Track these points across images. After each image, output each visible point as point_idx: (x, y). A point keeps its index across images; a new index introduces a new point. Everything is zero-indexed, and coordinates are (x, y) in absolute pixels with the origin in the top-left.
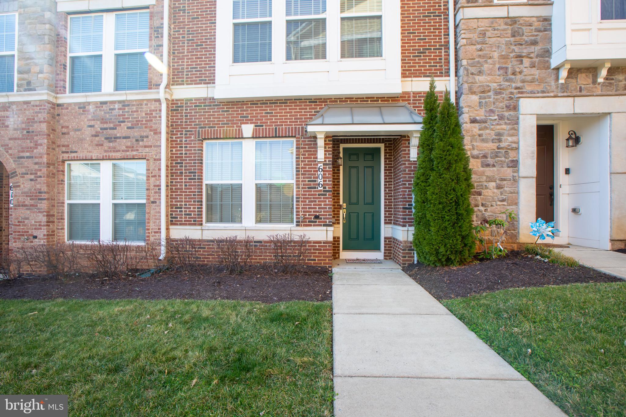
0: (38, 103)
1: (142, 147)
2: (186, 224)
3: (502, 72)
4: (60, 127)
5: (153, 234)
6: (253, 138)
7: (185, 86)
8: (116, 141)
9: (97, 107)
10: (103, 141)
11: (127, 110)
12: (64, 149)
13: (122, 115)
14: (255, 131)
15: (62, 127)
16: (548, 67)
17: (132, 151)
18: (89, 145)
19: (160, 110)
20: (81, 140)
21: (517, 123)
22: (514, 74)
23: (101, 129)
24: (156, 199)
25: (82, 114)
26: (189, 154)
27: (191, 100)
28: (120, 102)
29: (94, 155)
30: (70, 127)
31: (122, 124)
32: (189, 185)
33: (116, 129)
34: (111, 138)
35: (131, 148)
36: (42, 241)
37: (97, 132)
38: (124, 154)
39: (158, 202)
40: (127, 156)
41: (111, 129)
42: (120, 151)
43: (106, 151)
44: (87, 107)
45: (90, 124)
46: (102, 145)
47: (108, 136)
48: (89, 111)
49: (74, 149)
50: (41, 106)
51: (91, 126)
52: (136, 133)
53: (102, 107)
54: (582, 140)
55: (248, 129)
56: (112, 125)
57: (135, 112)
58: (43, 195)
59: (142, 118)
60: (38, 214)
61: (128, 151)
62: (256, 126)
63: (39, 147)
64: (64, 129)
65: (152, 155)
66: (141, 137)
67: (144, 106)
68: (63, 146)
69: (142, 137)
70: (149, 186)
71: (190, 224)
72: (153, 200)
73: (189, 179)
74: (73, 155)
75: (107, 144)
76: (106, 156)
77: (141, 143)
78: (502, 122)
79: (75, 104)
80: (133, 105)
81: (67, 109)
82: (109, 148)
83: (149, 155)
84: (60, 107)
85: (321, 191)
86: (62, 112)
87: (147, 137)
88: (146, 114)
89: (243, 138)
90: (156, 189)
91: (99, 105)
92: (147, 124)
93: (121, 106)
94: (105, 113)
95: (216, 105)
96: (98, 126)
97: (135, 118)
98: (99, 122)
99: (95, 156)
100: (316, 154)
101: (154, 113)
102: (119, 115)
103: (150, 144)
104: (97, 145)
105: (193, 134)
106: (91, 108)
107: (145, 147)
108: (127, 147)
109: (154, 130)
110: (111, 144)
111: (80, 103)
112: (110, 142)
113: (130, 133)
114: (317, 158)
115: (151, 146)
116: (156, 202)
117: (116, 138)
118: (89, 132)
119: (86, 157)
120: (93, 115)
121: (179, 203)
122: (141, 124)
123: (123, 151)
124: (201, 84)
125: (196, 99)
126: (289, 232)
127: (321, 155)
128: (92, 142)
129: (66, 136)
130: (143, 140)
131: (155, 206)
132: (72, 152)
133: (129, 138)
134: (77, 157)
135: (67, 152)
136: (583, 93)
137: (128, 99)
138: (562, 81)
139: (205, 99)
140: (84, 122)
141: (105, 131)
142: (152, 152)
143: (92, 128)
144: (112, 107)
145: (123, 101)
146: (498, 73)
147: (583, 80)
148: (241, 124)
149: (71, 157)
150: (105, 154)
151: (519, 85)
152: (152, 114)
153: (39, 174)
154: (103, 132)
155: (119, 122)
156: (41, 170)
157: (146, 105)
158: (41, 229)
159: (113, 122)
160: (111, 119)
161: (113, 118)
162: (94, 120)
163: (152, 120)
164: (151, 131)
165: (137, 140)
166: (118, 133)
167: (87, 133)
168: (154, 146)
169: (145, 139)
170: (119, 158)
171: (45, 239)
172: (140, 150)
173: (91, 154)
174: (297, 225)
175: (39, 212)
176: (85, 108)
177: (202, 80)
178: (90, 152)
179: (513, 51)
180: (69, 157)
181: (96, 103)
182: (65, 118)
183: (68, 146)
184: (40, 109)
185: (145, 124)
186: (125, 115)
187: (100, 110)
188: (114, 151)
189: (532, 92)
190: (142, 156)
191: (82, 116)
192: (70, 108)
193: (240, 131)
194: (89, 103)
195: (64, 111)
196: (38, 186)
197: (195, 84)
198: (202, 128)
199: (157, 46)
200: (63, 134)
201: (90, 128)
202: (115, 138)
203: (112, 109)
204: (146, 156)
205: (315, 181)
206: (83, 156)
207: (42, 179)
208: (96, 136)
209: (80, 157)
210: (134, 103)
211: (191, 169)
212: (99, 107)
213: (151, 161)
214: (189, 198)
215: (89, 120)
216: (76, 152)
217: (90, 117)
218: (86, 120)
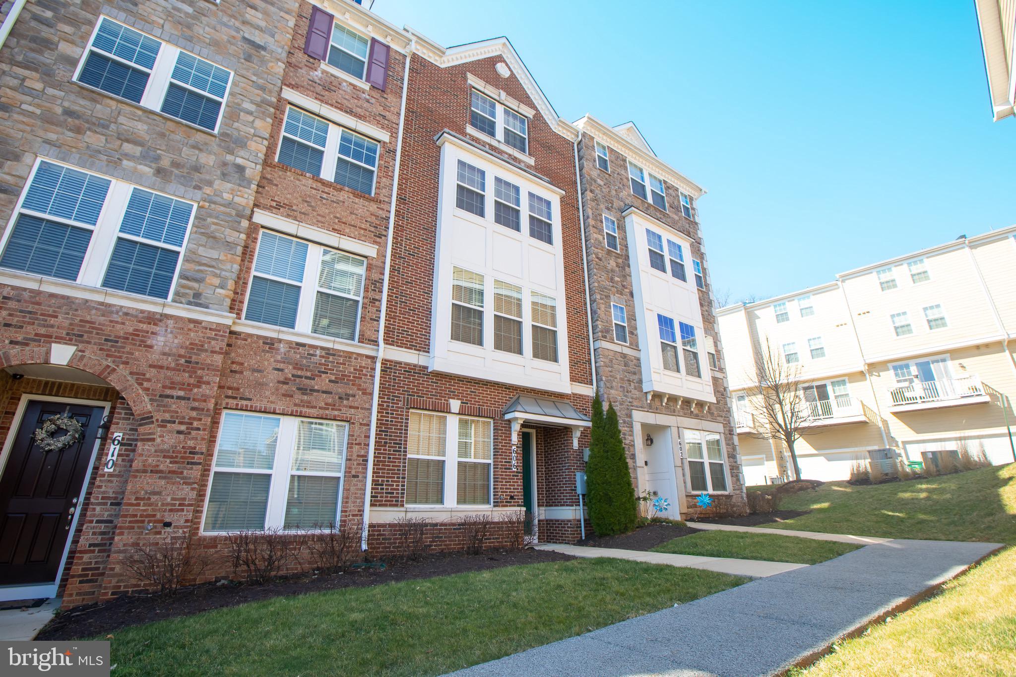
0: (214, 327)
1: (346, 406)
2: (386, 505)
3: (622, 389)
4: (229, 362)
5: (351, 517)
6: (459, 414)
7: (395, 348)
8: (312, 395)
9: (290, 347)
10: (294, 391)
11: (331, 359)
12: (230, 393)
13: (324, 365)
14: (461, 407)
15: (233, 363)
16: (642, 391)
17: (333, 409)
18: (272, 394)
19: (374, 369)
20: (260, 385)
21: (632, 427)
22: (627, 392)
23: (293, 376)
24: (358, 472)
25: (268, 352)
26: (396, 422)
27: (400, 363)
28: (322, 348)
29: (279, 407)
30: (246, 364)
31: (324, 376)
32: (393, 458)
33: (314, 379)
34: (306, 390)
35: (333, 406)
36: (181, 531)
37: (286, 379)
38: (321, 412)
39: (360, 476)
40: (327, 415)
41: (307, 378)
42: (316, 407)
43: (296, 405)
44: (276, 345)
45: (278, 367)
46: (292, 396)
47: (301, 386)
48: (278, 349)
49: (247, 395)
50: (219, 331)
51: (278, 370)
52: (340, 389)
53: (298, 349)
54: (654, 441)
55: (455, 405)
56: (309, 374)
57: (341, 364)
58: (196, 456)
59: (350, 373)
60: (181, 487)
61: (328, 409)
62: (462, 403)
63: (204, 386)
64: (234, 366)
65: (359, 418)
66: (346, 394)
67: (353, 360)
68: (230, 388)
69: (348, 395)
70: (352, 455)
71: (391, 505)
72: (354, 474)
73: (394, 451)
74: (244, 403)
75: (298, 397)
76: (297, 411)
77: (345, 402)
78: (625, 425)
79: (259, 337)
80: (340, 356)
81: (246, 340)
82: (302, 401)
83: (355, 418)
84: (234, 336)
85: (514, 472)
86: (235, 343)
87: (354, 396)
88: (354, 370)
89: (450, 412)
90: (359, 460)
91: (294, 345)
92: (355, 381)
93: (323, 353)
94: (301, 357)
95: (426, 375)
96: (289, 371)
97: (341, 371)
98: (291, 367)
99: (280, 409)
100: (510, 437)
101: (364, 370)
102: (320, 364)
103: (356, 404)
104: (284, 395)
105: (401, 401)
106: (282, 348)
107: (351, 407)
108: (326, 404)
109: (363, 389)
110: (305, 397)
111: (266, 338)
112: (303, 394)
113: (332, 387)
114: (511, 440)
115: (358, 408)
116: (358, 477)
117: (313, 390)
118: (274, 376)
119: (265, 408)
120: (283, 356)
121: (380, 479)
122: (347, 380)
123: (320, 408)
124: (411, 349)
125: (406, 364)
126: (490, 513)
127: (515, 438)
128: (277, 390)
129: (237, 376)
130: (348, 399)
131: (357, 481)
132: (242, 399)
133: (330, 393)
134: (251, 406)
135: (235, 398)
136: (658, 411)
137: (335, 348)
138: (649, 402)
139: (415, 366)
140: (269, 362)
141: (298, 380)
142: (359, 416)
143: (280, 373)
144: (311, 352)
145: (328, 349)
146: (620, 389)
147: (657, 403)
148: (449, 398)
149: (242, 405)
150: (295, 409)
151: (631, 400)
152: (362, 371)
153: (195, 424)
154: (295, 380)
155: (319, 372)
156: (200, 420)
157: (355, 359)
158: (183, 510)
159: (311, 371)
160: (309, 366)
161: (312, 365)
162: (284, 362)
163: (361, 378)
164: (359, 389)
165: (340, 398)
166: (317, 384)
167: (271, 377)
168: (362, 408)
169: (351, 399)
170: (315, 416)
171: (186, 527)
172: (344, 410)
173: (273, 406)
174: (495, 506)
175: (184, 483)
176: (273, 344)
177: (413, 346)
178: (272, 402)
179: (626, 376)
180: (237, 405)
181: (289, 343)
182: (240, 351)
183: (238, 389)
184: (216, 335)
185: (352, 380)
186: (328, 365)
187: (295, 353)
188: (308, 407)
189: (637, 407)
190: (347, 418)
191: (267, 354)
192: (249, 340)
193: (448, 405)
194: (280, 341)
195: (239, 342)
196: (191, 443)
197: (406, 348)
198: (410, 395)
199: (373, 299)
200: (231, 371)
201: (276, 372)
202: (311, 390)
203: (312, 355)
204: (351, 418)
205: (510, 462)
206: (261, 407)
207: (201, 432)
208: (284, 383)
209: (256, 407)
210: (342, 354)
211: (396, 440)
212: (294, 348)
213: (357, 426)
214: (392, 474)
215: (277, 361)
216: (250, 400)
217: (279, 358)
218: (272, 360)
